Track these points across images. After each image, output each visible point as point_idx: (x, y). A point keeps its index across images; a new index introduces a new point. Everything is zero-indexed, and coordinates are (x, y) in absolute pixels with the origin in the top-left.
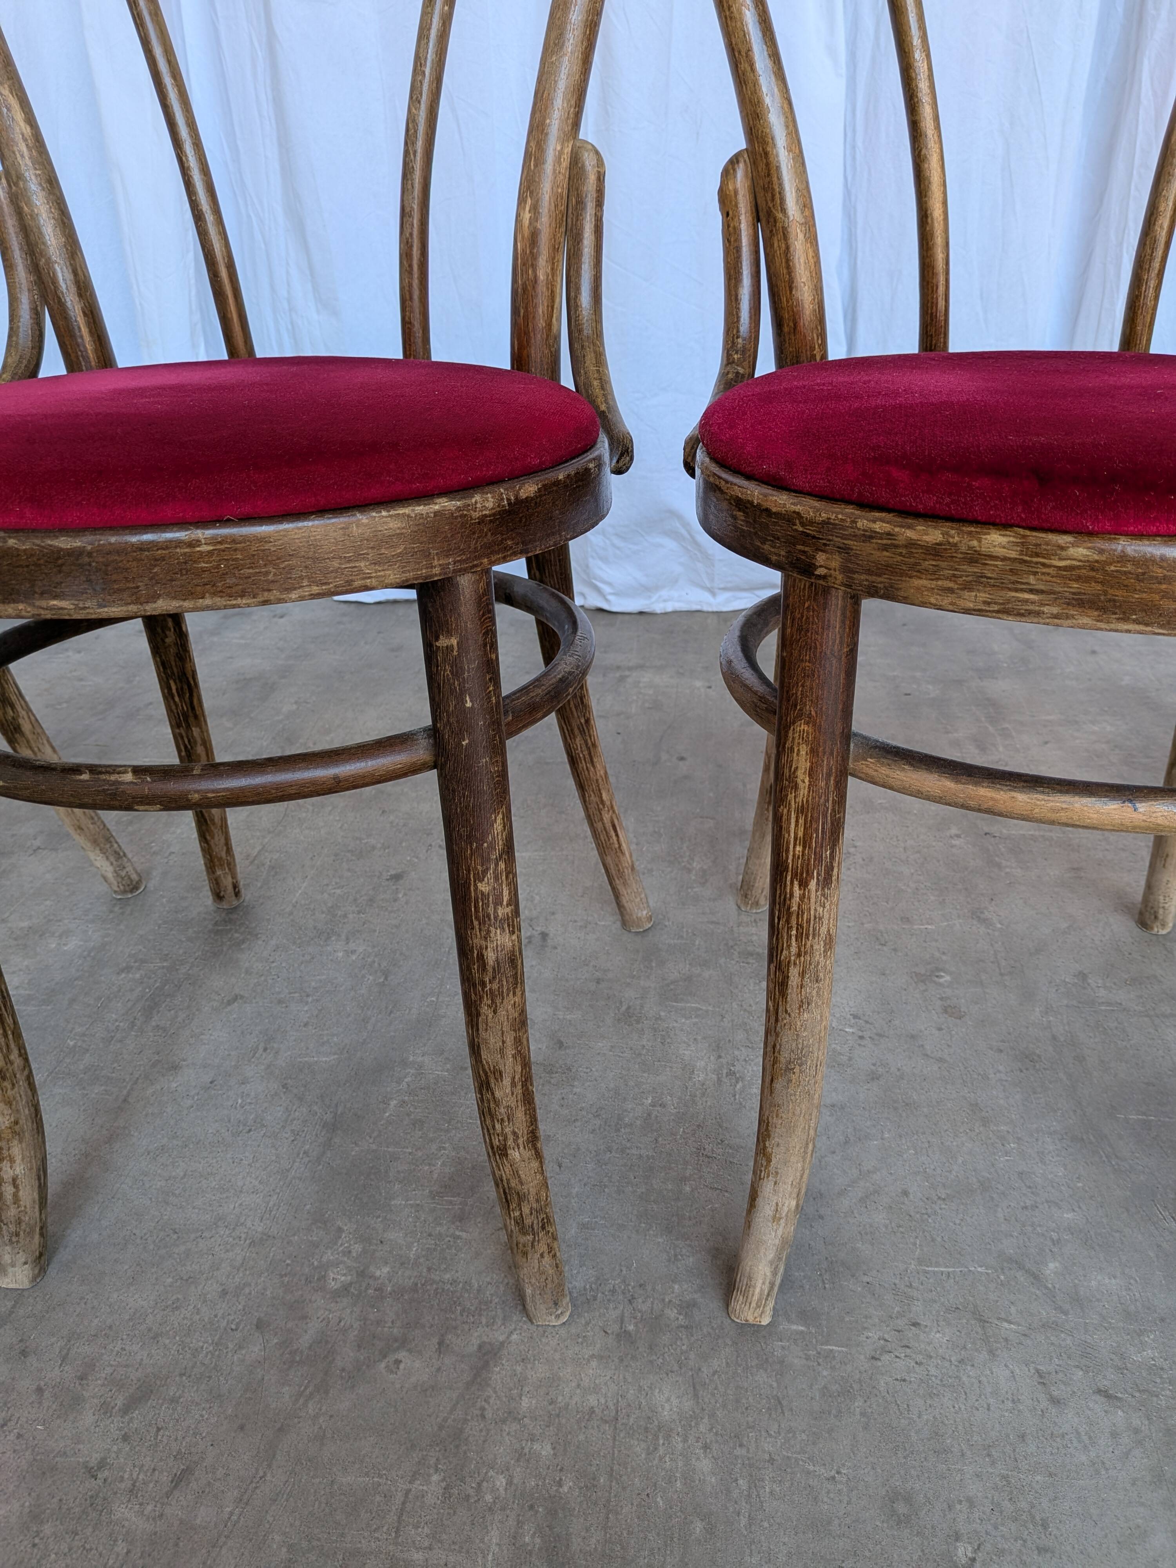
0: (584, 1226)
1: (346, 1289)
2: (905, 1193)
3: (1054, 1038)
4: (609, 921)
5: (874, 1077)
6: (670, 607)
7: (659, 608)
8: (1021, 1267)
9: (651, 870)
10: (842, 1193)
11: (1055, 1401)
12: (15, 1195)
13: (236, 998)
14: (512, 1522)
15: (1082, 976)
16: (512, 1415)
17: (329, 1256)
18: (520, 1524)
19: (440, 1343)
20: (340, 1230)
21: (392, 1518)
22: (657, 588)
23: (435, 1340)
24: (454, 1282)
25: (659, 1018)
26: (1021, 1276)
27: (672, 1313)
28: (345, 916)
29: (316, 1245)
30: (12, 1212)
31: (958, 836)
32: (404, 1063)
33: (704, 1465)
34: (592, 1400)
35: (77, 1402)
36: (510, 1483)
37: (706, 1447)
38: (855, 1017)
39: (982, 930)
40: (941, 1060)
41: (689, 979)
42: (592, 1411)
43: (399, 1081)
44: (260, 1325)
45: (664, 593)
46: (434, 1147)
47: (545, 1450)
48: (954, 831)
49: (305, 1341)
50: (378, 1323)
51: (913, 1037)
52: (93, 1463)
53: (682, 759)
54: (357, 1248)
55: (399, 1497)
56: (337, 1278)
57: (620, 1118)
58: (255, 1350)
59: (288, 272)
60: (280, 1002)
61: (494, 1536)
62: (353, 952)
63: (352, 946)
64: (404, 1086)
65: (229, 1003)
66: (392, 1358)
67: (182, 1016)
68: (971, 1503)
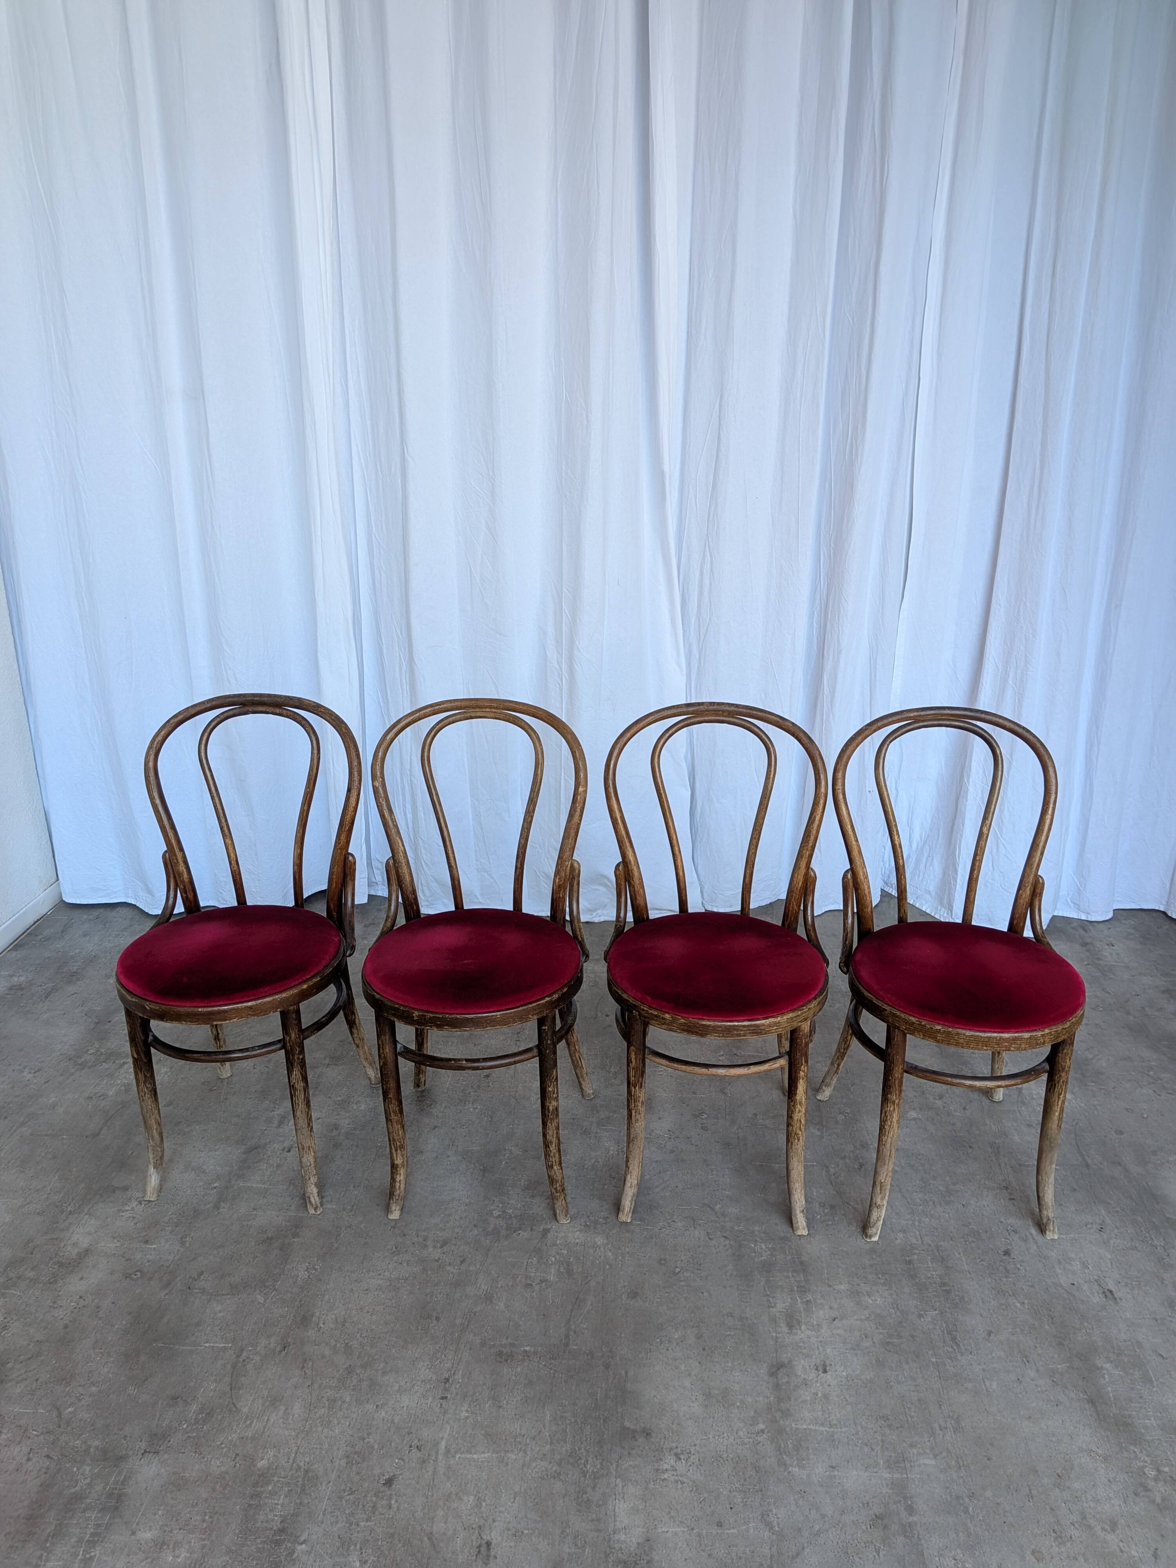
0: (572, 1198)
1: (499, 1216)
2: (677, 1187)
3: (739, 1137)
4: (577, 1095)
5: (672, 1152)
6: (602, 919)
7: (596, 920)
8: (709, 1206)
9: (593, 1072)
10: (657, 1187)
11: (710, 1239)
12: (400, 1186)
13: (436, 1127)
14: (557, 1267)
15: (756, 1115)
16: (555, 1245)
17: (492, 1208)
18: (559, 1267)
19: (531, 1229)
20: (494, 1201)
21: (524, 1267)
22: (595, 910)
23: (529, 1229)
24: (533, 1214)
25: (597, 1132)
26: (708, 1209)
27: (601, 1220)
28: (469, 1093)
29: (487, 1205)
30: (398, 1192)
31: (723, 1055)
32: (505, 1150)
33: (610, 1254)
34: (578, 1241)
35: (426, 1246)
36: (556, 1259)
37: (610, 1250)
38: (669, 1131)
39: (723, 1097)
40: (697, 1145)
41: (608, 1118)
42: (578, 1243)
43: (504, 1156)
44: (475, 1226)
45: (599, 912)
46: (520, 1176)
47: (565, 1252)
48: (722, 1053)
49: (490, 1229)
50: (512, 1224)
51: (688, 1138)
52: (436, 1258)
53: (607, 1016)
54: (501, 1205)
55: (525, 1263)
56: (496, 1213)
57: (584, 1166)
58: (475, 1232)
59: (411, 758)
60: (453, 1128)
61: (553, 1270)
62: (477, 1108)
63: (475, 1106)
64: (506, 1157)
65: (434, 1129)
66: (517, 1232)
67: (417, 1134)
68: (682, 1261)
